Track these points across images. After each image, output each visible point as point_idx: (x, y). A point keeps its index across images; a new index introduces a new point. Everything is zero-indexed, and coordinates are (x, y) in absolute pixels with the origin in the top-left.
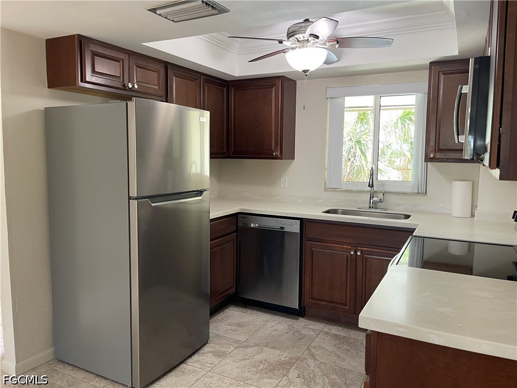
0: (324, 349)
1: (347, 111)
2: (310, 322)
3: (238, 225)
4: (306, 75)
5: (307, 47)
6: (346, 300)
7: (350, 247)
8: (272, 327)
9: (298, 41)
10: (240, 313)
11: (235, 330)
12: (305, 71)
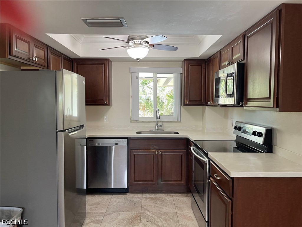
0: (150, 205)
1: (140, 79)
2: (134, 194)
3: (88, 145)
4: (138, 61)
5: (139, 47)
6: (153, 179)
7: (155, 150)
8: (116, 201)
9: (135, 43)
10: (92, 198)
11: (96, 208)
12: (138, 59)
